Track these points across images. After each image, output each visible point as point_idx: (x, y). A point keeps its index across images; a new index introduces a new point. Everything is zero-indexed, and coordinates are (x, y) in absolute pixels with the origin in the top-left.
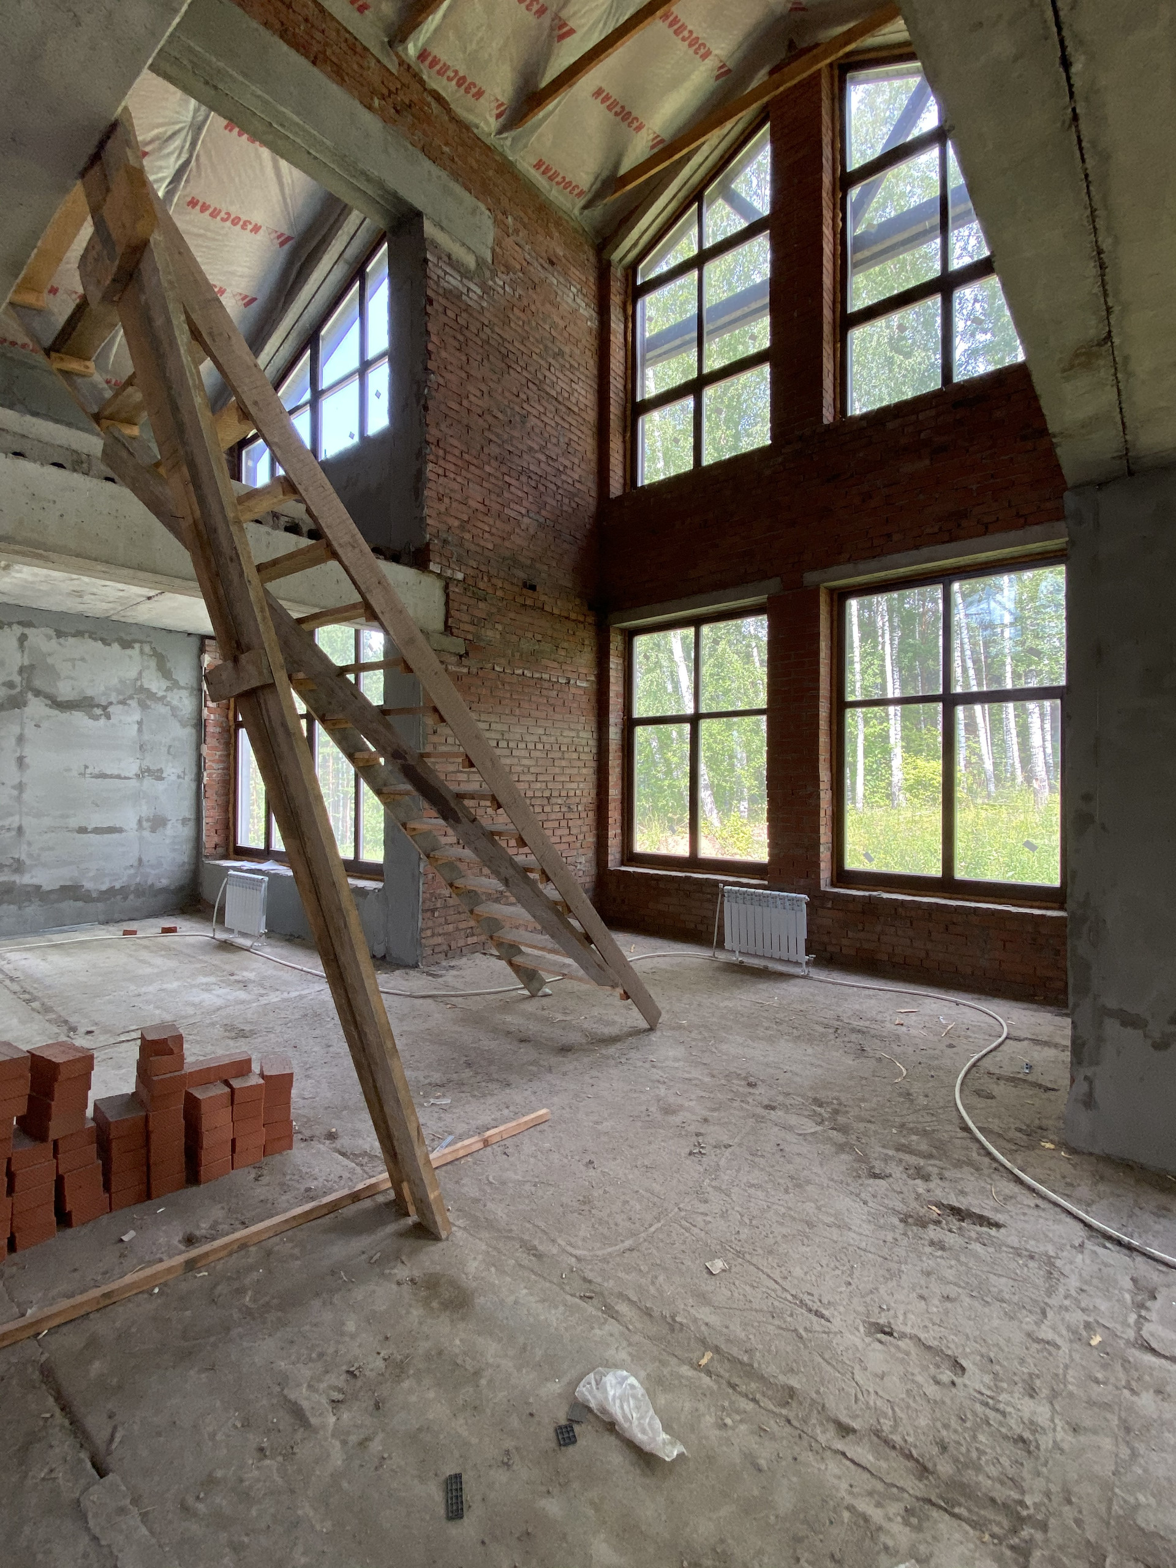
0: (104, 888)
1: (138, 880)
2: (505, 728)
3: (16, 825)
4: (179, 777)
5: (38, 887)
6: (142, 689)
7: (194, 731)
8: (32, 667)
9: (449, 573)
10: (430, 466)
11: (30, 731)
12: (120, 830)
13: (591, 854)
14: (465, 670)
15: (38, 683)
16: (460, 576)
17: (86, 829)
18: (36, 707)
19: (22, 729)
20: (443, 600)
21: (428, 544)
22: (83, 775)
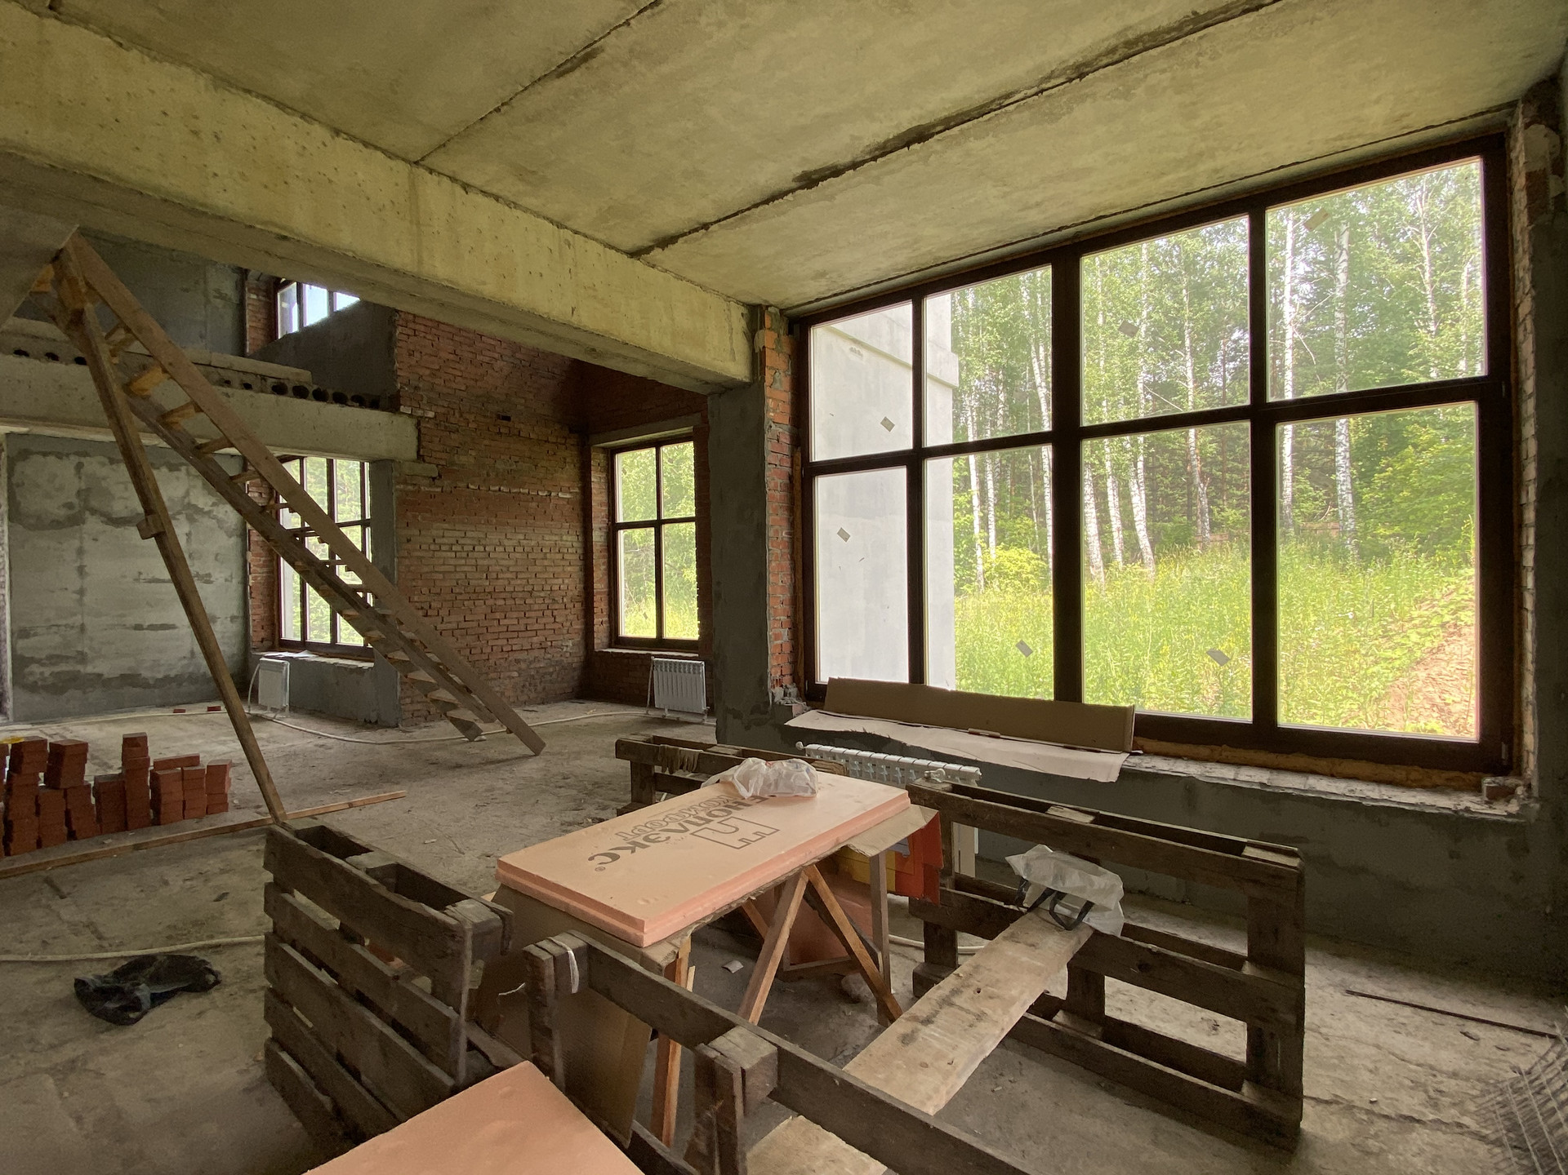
0: (160, 676)
1: (191, 669)
2: (483, 536)
3: (77, 624)
4: (226, 580)
5: (100, 675)
6: (190, 506)
7: (239, 540)
8: (88, 490)
9: (420, 413)
10: (399, 330)
11: (88, 544)
12: (173, 627)
13: (578, 638)
14: (439, 490)
15: (94, 503)
16: (431, 414)
17: (142, 626)
18: (93, 524)
19: (81, 543)
20: (415, 434)
21: (399, 391)
22: (137, 580)
